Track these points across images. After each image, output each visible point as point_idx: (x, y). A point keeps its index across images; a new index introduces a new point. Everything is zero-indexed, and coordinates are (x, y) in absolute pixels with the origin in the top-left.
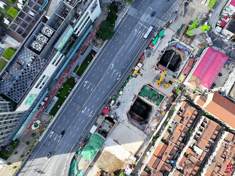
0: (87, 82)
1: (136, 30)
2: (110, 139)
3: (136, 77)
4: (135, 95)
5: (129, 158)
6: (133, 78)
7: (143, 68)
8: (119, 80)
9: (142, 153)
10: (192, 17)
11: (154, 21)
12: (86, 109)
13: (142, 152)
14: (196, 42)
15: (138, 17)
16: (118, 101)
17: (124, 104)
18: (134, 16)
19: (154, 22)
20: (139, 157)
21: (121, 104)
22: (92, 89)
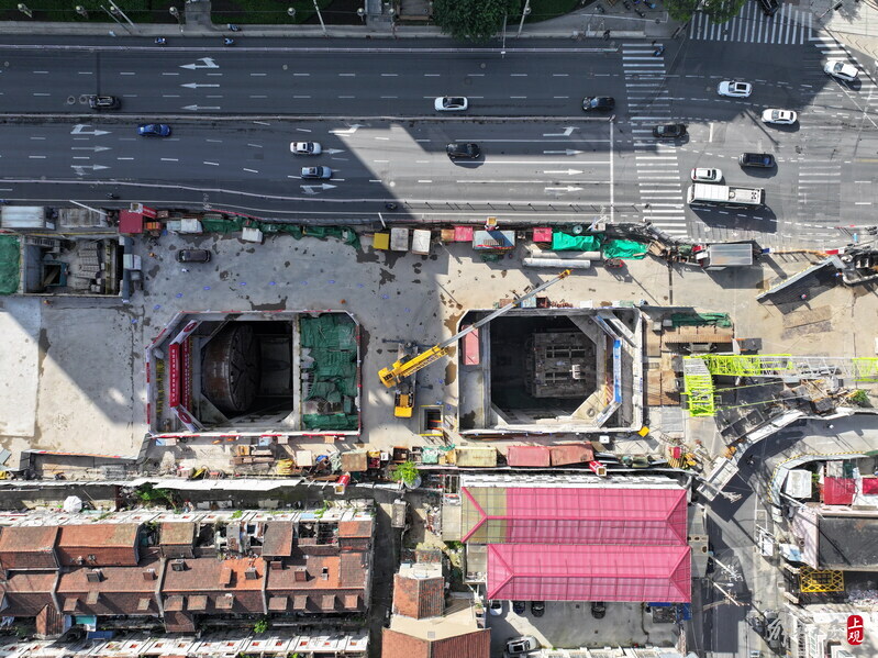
0: (214, 66)
1: (569, 131)
2: (38, 310)
3: (362, 258)
4: (283, 302)
5: (11, 437)
6: (351, 250)
7: (419, 265)
8: (308, 196)
9: (63, 478)
10: (783, 337)
11: (661, 181)
12: (97, 133)
13: (68, 475)
14: (679, 421)
15: (631, 102)
16: (214, 247)
17: (218, 279)
18: (629, 82)
19: (656, 188)
20: (40, 478)
21: (208, 266)
22: (194, 107)
